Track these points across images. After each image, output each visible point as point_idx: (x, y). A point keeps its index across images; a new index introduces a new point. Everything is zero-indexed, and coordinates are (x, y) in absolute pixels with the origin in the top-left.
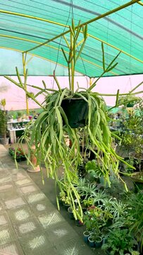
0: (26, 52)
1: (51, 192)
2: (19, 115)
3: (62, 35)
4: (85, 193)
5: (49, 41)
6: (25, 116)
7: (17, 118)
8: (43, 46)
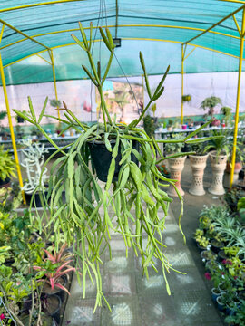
0: (186, 43)
1: (187, 226)
2: (171, 123)
3: (232, 14)
4: (230, 237)
5: (214, 25)
6: (177, 124)
7: (168, 127)
8: (206, 34)
